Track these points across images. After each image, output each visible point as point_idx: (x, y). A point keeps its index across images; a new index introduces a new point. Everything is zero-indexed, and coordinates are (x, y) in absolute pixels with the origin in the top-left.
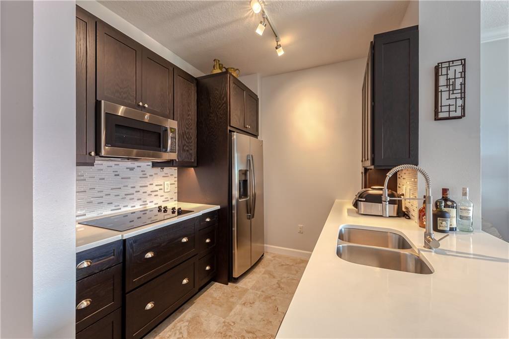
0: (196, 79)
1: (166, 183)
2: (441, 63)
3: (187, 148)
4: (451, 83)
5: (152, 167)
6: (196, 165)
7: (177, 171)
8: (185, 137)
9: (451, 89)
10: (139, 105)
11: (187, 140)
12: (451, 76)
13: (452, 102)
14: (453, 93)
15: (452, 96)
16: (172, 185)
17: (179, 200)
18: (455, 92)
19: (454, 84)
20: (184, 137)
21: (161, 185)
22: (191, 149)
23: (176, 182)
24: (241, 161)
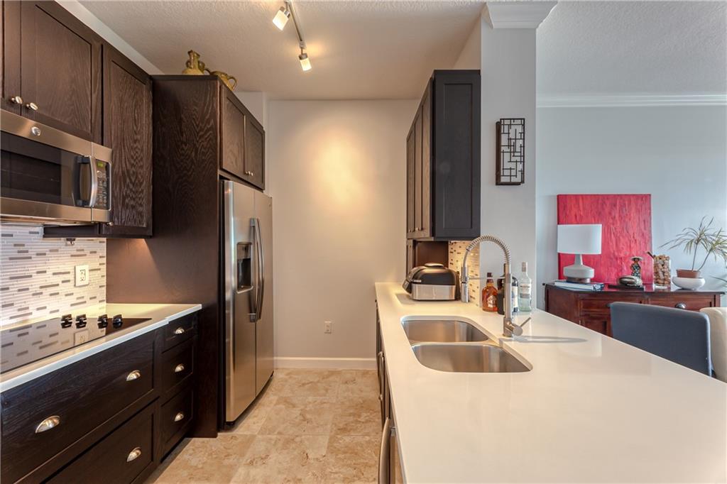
0: (151, 77)
1: (78, 269)
2: (504, 119)
3: (132, 203)
4: (512, 144)
5: (44, 237)
6: (150, 232)
7: (105, 244)
8: (128, 180)
9: (512, 150)
10: (14, 102)
11: (131, 186)
12: (512, 136)
13: (513, 165)
14: (514, 156)
15: (513, 159)
16: (94, 272)
17: (110, 299)
18: (516, 154)
19: (515, 146)
20: (125, 182)
21: (69, 273)
22: (141, 205)
23: (105, 266)
24: (241, 228)
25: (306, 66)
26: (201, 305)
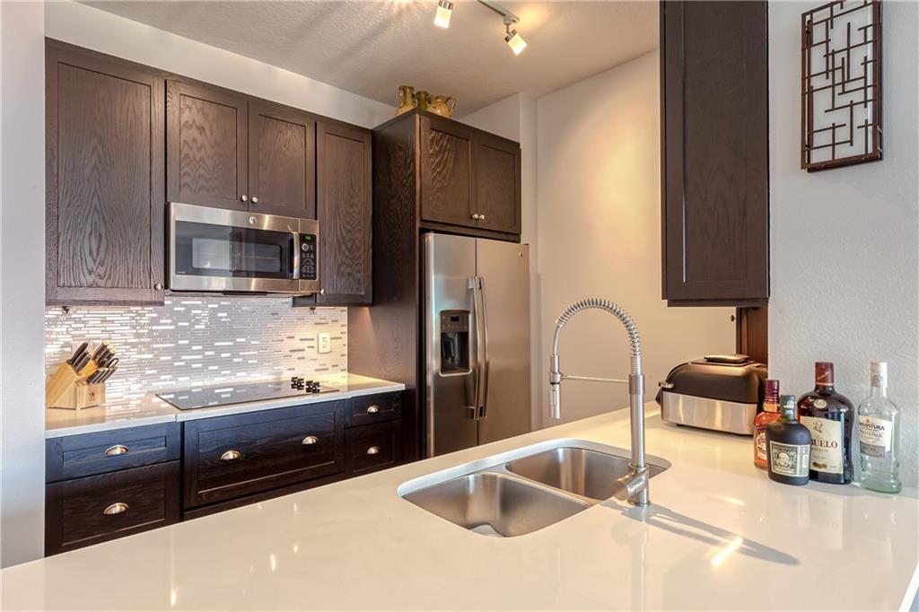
0: (372, 132)
1: (321, 336)
2: (811, 12)
3: (349, 270)
4: (838, 64)
5: (293, 306)
6: (369, 300)
7: (346, 313)
8: (344, 248)
9: (838, 79)
10: (243, 201)
11: (347, 253)
12: (838, 42)
13: (841, 117)
14: (844, 92)
15: (842, 100)
16: (334, 341)
17: (351, 369)
18: (849, 87)
19: (846, 66)
20: (340, 249)
21: (312, 340)
22: (359, 271)
23: (346, 335)
24: (449, 290)
25: (518, 46)
26: (404, 385)
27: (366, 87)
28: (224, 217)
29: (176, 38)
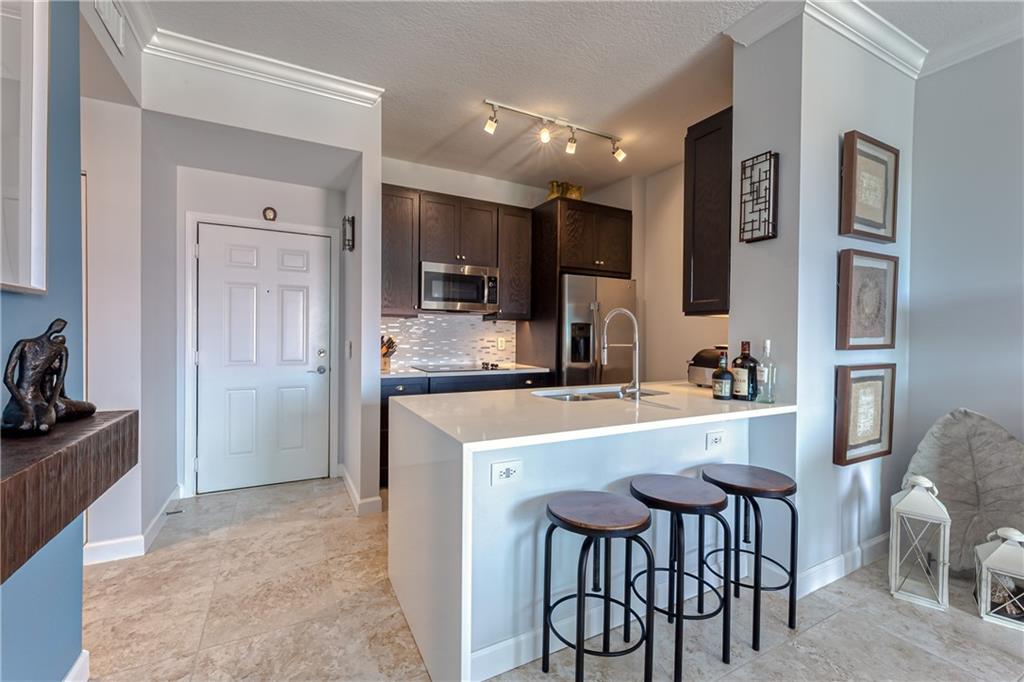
0: (532, 210)
1: (500, 339)
2: (745, 161)
3: (517, 298)
4: (756, 189)
5: (483, 320)
6: (529, 317)
7: (515, 325)
8: (514, 284)
9: (755, 197)
10: (457, 259)
11: (516, 287)
12: (756, 179)
13: (755, 216)
15: (757, 208)
16: (508, 343)
17: (518, 361)
18: (760, 201)
19: (758, 191)
21: (494, 342)
22: (523, 299)
23: (514, 341)
24: (577, 312)
25: (621, 156)
26: (548, 370)
27: (527, 180)
28: (440, 268)
29: (423, 166)
